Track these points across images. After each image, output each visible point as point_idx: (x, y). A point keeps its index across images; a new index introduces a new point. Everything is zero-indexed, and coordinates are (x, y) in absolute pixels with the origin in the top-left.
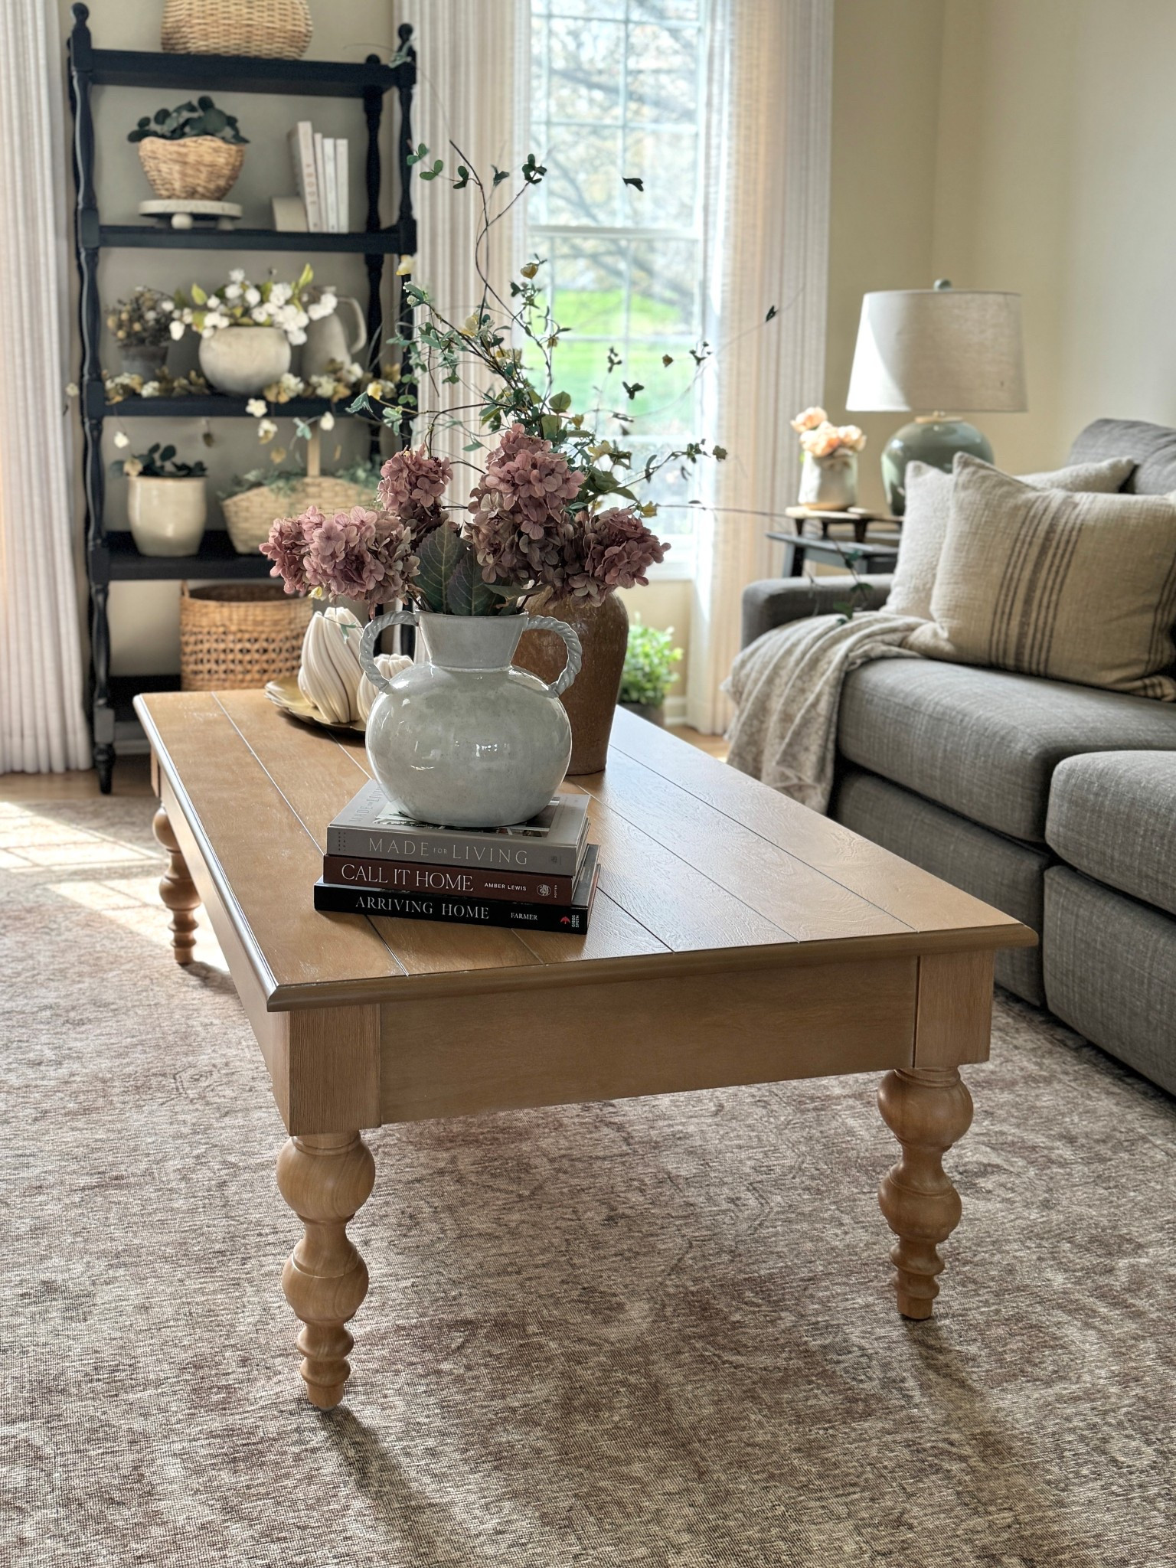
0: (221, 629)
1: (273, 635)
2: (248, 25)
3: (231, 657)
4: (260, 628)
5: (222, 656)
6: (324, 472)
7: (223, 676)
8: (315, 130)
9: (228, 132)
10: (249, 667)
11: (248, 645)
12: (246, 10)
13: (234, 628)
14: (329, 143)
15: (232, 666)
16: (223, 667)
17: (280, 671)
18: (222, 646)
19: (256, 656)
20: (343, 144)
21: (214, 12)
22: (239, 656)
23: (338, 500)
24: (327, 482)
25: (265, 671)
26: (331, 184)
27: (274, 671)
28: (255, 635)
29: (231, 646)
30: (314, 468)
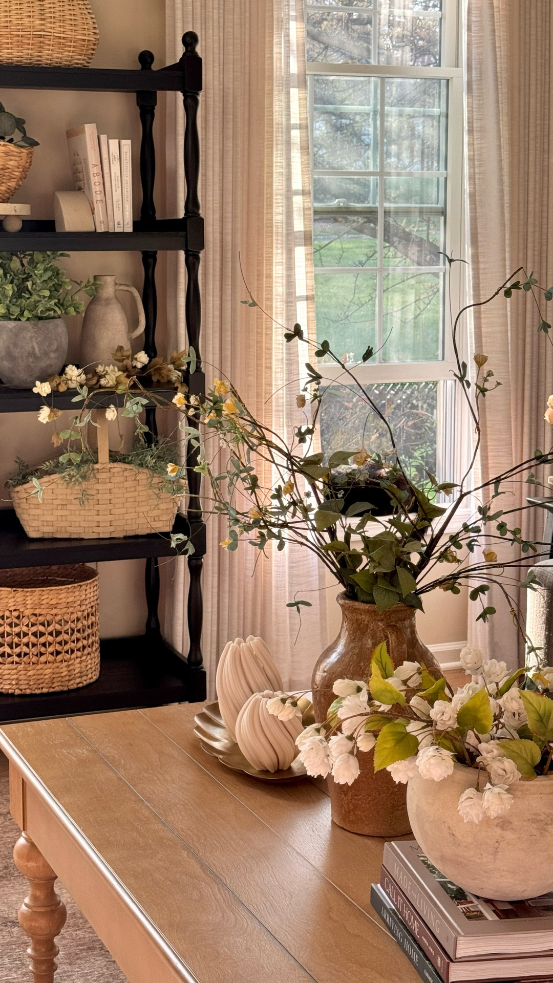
0: (15, 614)
1: (66, 617)
2: (41, 36)
3: (25, 640)
4: (54, 611)
5: (16, 640)
6: (114, 457)
7: (16, 659)
8: (100, 132)
9: (17, 136)
10: (43, 649)
11: (41, 628)
12: (38, 22)
13: (27, 612)
14: (114, 143)
15: (25, 649)
16: (17, 650)
17: (72, 651)
18: (16, 630)
19: (50, 638)
20: (127, 144)
21: (8, 24)
22: (33, 639)
23: (128, 484)
24: (118, 467)
25: (58, 653)
26: (116, 183)
27: (67, 652)
28: (49, 618)
29: (25, 629)
30: (103, 456)
